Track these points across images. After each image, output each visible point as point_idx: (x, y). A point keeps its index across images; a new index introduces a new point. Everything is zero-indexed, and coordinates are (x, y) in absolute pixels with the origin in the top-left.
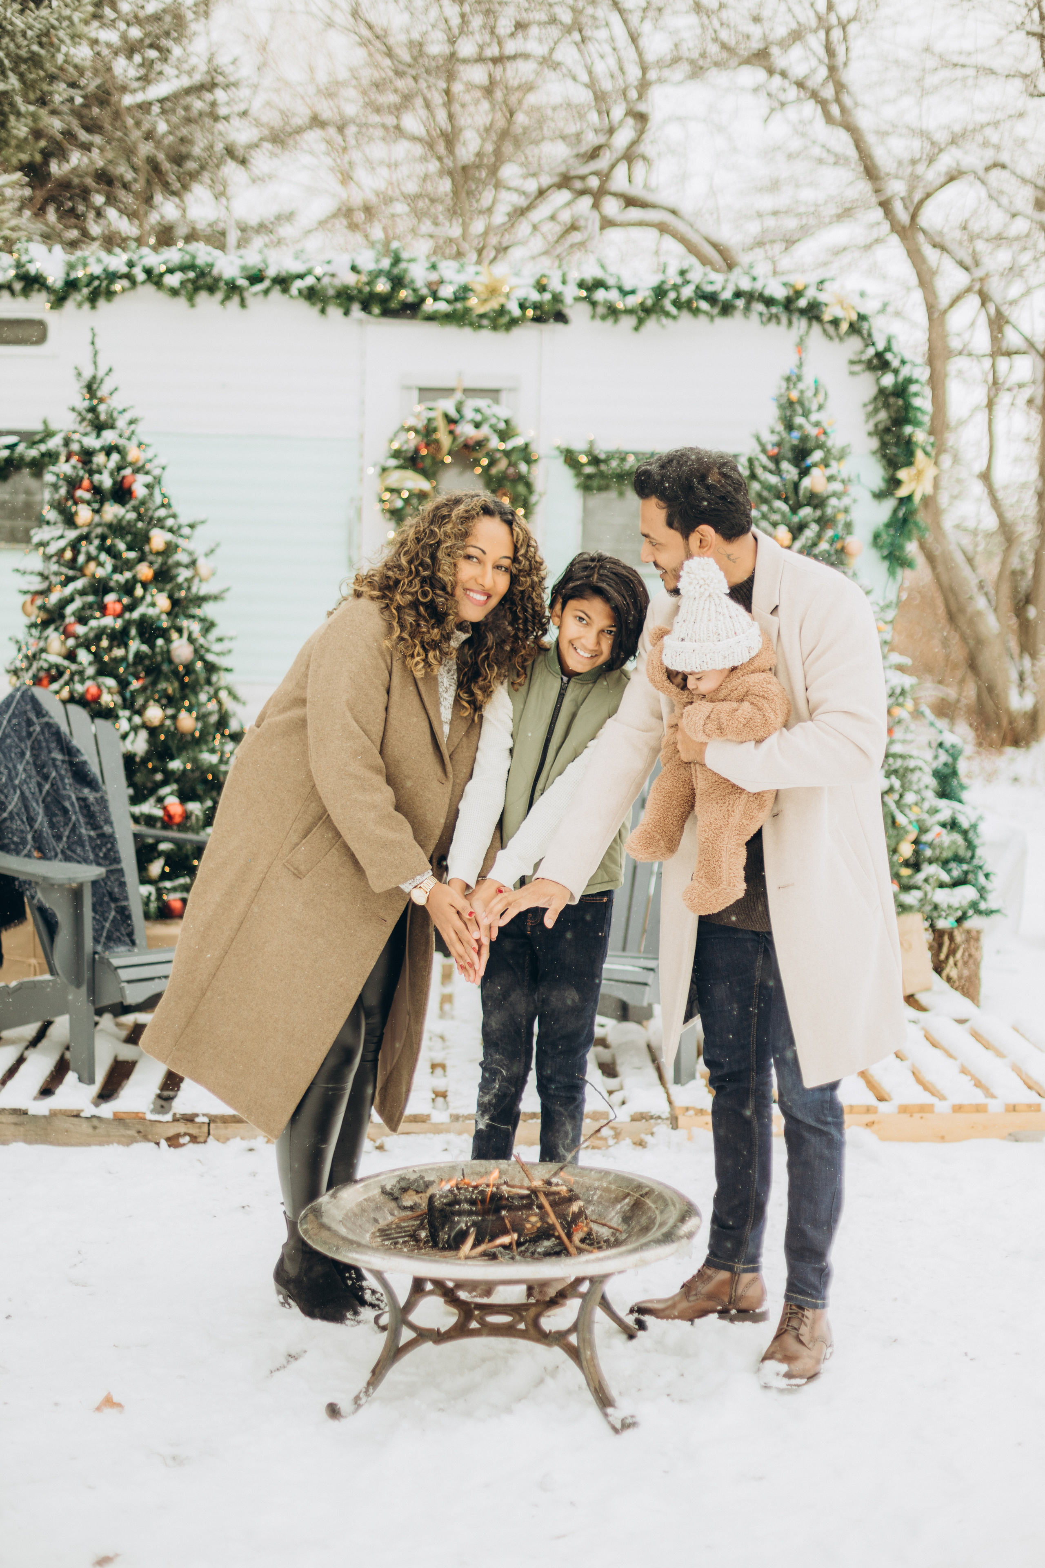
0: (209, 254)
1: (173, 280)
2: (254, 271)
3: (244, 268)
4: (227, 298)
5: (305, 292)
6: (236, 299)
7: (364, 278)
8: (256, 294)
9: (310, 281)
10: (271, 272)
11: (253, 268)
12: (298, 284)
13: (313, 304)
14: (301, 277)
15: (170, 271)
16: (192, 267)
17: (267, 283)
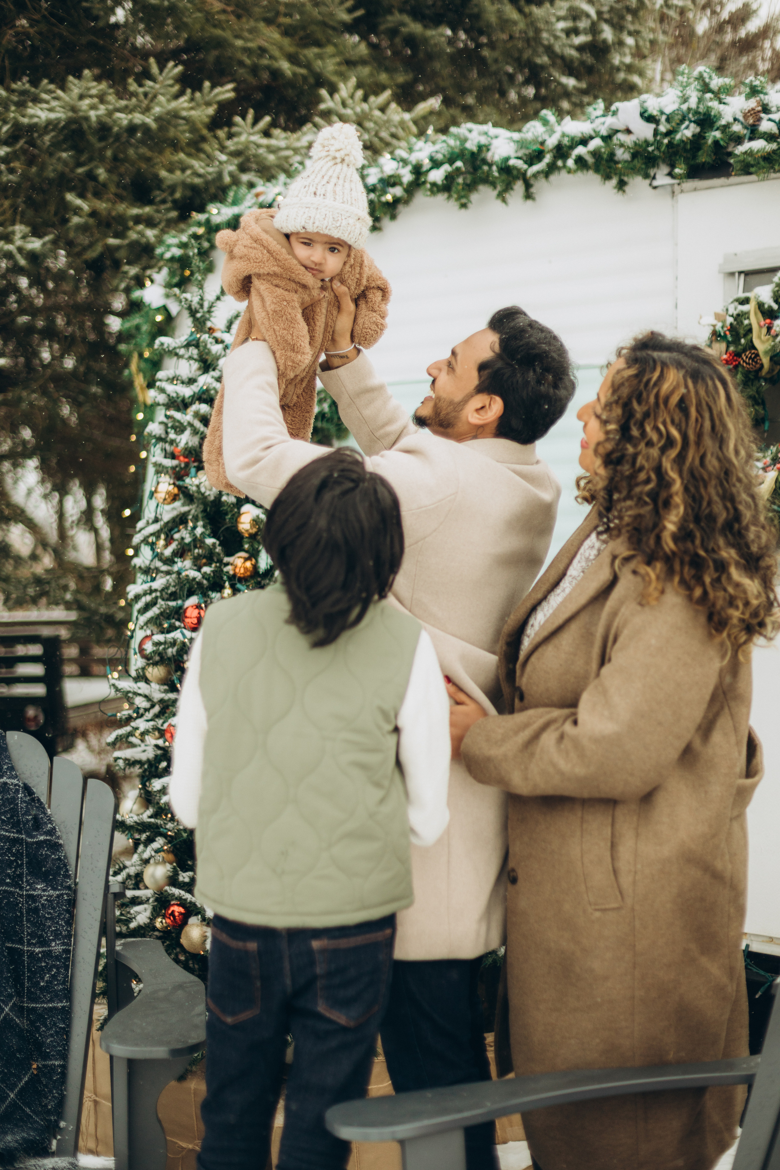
0: (486, 133)
1: (437, 176)
2: (536, 147)
3: (522, 144)
4: (508, 187)
5: (590, 160)
6: (519, 186)
7: (663, 128)
8: (535, 175)
9: (596, 143)
10: (552, 142)
11: (535, 141)
12: (580, 150)
13: (607, 177)
14: (584, 142)
15: (436, 164)
16: (462, 154)
17: (548, 159)
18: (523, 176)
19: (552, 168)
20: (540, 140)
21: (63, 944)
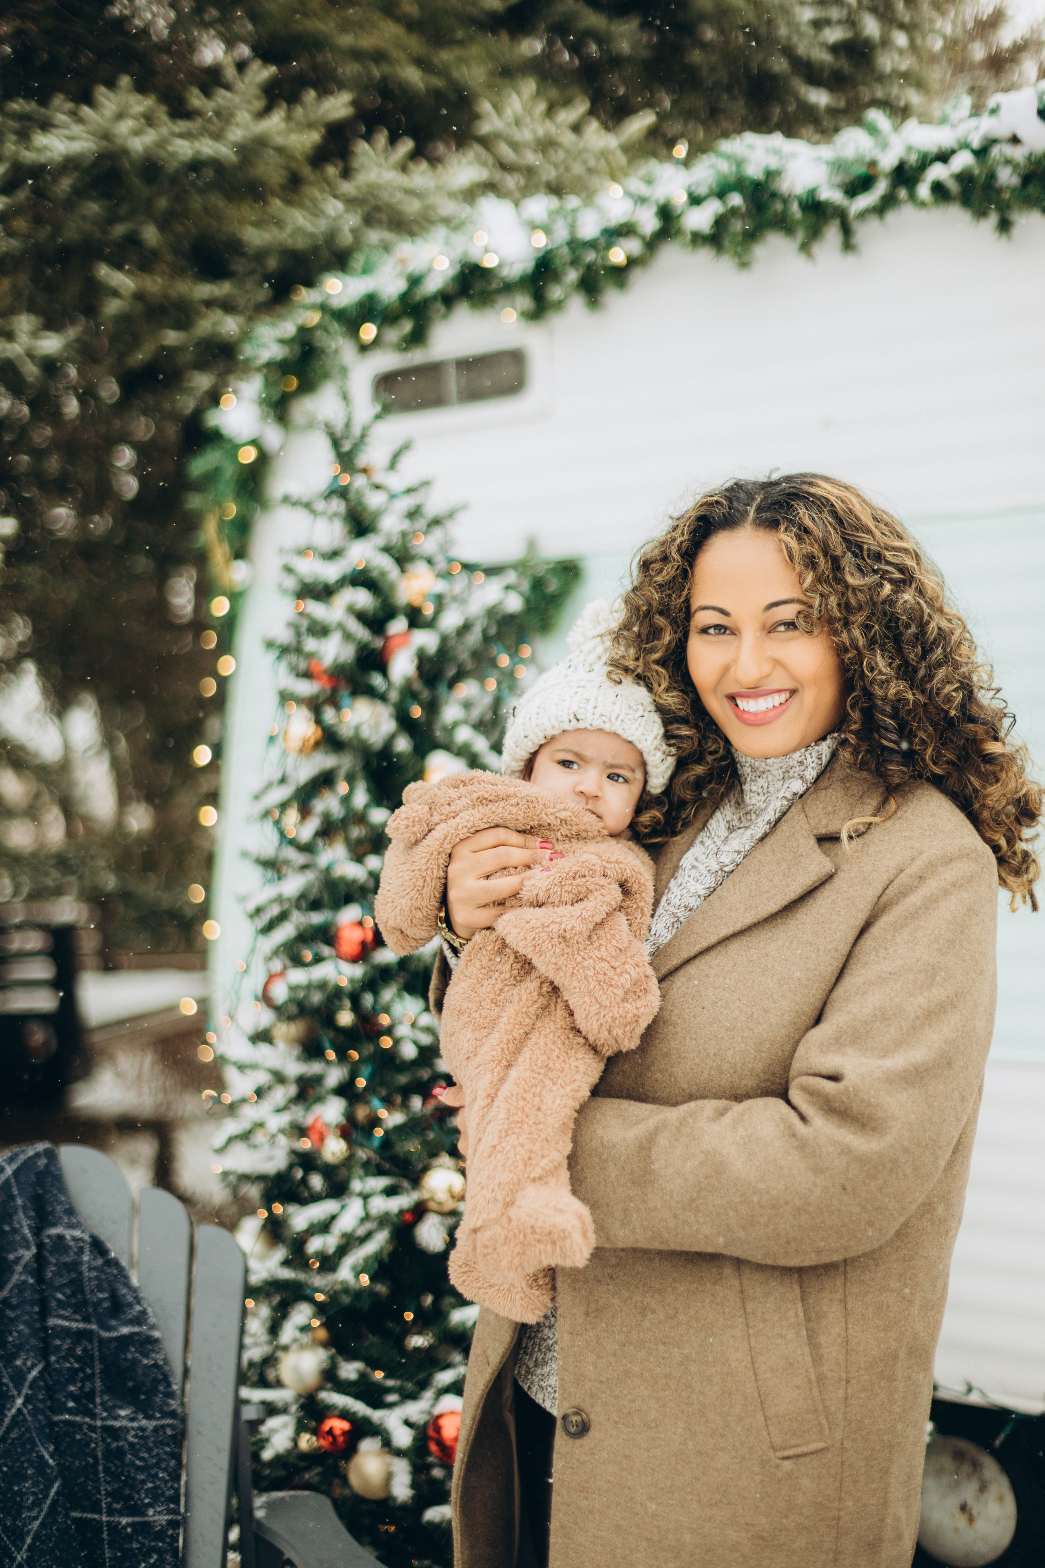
0: (775, 150)
1: (699, 219)
2: (861, 170)
3: (838, 165)
4: (815, 233)
5: (953, 187)
6: (832, 234)
8: (862, 215)
9: (963, 160)
10: (888, 161)
11: (859, 160)
12: (937, 172)
13: (981, 213)
14: (944, 157)
15: (695, 200)
16: (739, 184)
17: (881, 187)
18: (841, 215)
19: (888, 203)
20: (868, 159)
21: (170, 1512)
